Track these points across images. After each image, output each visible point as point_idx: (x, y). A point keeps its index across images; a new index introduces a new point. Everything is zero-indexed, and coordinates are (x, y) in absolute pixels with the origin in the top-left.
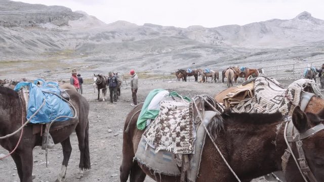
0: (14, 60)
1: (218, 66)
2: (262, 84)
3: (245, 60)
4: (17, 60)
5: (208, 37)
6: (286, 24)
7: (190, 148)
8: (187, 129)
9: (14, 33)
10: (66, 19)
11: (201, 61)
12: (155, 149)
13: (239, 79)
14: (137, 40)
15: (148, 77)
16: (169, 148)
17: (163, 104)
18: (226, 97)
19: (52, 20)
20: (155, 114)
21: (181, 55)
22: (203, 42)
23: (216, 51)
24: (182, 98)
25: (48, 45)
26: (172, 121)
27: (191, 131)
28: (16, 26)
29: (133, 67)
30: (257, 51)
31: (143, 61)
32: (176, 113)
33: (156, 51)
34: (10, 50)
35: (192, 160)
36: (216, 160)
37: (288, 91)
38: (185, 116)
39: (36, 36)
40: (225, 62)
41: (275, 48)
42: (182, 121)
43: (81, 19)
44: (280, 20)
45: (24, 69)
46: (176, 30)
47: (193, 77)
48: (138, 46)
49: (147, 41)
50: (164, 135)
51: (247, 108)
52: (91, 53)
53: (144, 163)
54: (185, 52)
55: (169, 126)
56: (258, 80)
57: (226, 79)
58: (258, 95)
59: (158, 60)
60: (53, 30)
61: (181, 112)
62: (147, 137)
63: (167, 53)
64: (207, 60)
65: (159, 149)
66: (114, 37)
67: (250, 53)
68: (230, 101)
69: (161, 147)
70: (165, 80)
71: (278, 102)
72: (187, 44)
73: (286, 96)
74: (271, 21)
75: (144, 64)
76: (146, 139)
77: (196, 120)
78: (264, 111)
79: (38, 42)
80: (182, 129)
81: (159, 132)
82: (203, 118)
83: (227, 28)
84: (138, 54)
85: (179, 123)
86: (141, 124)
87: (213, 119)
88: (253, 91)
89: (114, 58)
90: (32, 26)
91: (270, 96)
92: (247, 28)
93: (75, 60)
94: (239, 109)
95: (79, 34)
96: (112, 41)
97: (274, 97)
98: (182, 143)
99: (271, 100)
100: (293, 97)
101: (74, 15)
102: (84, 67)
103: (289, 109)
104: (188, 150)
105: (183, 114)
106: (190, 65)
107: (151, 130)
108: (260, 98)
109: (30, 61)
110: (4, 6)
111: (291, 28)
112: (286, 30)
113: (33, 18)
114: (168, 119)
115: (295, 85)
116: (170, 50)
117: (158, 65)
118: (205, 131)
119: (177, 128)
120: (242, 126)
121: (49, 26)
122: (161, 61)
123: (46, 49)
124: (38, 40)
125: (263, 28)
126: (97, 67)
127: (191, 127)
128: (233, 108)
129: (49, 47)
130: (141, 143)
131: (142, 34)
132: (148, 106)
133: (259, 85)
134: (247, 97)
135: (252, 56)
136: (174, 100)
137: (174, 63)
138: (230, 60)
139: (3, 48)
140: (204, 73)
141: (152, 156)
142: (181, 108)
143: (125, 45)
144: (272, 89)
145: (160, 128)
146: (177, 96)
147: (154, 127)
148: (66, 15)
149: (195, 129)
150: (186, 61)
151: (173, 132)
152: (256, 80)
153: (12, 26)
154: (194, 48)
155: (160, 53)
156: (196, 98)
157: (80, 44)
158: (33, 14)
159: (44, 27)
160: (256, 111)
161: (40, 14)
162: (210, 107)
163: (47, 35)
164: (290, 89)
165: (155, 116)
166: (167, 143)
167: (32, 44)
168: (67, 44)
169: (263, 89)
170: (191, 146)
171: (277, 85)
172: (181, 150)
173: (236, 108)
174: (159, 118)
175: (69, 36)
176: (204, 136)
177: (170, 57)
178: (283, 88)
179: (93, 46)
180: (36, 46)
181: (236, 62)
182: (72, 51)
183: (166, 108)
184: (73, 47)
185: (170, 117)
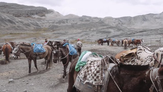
0: (19, 33)
1: (119, 37)
2: (141, 50)
3: (134, 35)
4: (21, 33)
5: (115, 23)
6: (157, 16)
7: (101, 82)
8: (100, 72)
9: (20, 20)
10: (44, 13)
11: (111, 35)
12: (84, 82)
13: (131, 45)
14: (78, 24)
15: (84, 43)
16: (91, 82)
17: (88, 59)
18: (122, 56)
19: (38, 14)
20: (84, 64)
21: (101, 32)
22: (112, 25)
23: (119, 30)
24: (98, 56)
25: (36, 26)
26: (92, 68)
27: (102, 73)
28: (21, 16)
29: (76, 37)
30: (140, 30)
31: (82, 34)
32: (95, 64)
33: (88, 29)
34: (18, 28)
35: (102, 88)
36: (115, 89)
37: (154, 54)
38: (99, 66)
39: (30, 21)
40: (123, 36)
41: (150, 28)
42: (97, 68)
43: (51, 13)
44: (153, 14)
45: (24, 37)
46: (99, 19)
47: (107, 43)
48: (79, 27)
49: (84, 24)
50: (88, 75)
51: (133, 62)
52: (56, 30)
53: (78, 89)
54: (103, 30)
55: (91, 70)
56: (138, 48)
57: (123, 45)
58: (139, 55)
59: (89, 34)
60: (38, 18)
61: (97, 63)
62: (80, 75)
63: (94, 30)
64: (114, 35)
65: (86, 82)
66: (67, 22)
67: (137, 31)
68: (124, 57)
69: (87, 81)
70: (92, 44)
71: (149, 59)
72: (104, 26)
73: (153, 57)
74: (148, 15)
75: (82, 36)
76: (80, 76)
77: (105, 68)
78: (141, 64)
79: (31, 24)
80: (98, 72)
81: (86, 73)
82: (108, 67)
83: (125, 18)
84: (79, 31)
85: (96, 69)
86: (77, 68)
87: (113, 68)
88: (136, 53)
89: (67, 33)
90: (28, 16)
91: (145, 56)
92: (135, 18)
93: (48, 33)
94: (128, 62)
95: (50, 20)
96: (66, 24)
97: (147, 57)
98: (97, 79)
99: (145, 58)
100: (157, 57)
101: (48, 11)
102: (52, 37)
103: (155, 63)
104: (100, 83)
105: (98, 64)
106: (105, 37)
107: (82, 72)
108: (140, 57)
109: (27, 33)
110: (15, 7)
111: (159, 18)
112: (157, 19)
113: (29, 13)
114: (90, 67)
115: (158, 51)
116: (95, 29)
117: (89, 36)
118: (109, 74)
119: (95, 71)
120: (128, 72)
121: (36, 16)
122: (90, 35)
123: (34, 28)
124: (31, 23)
125: (144, 18)
126: (59, 37)
127: (102, 71)
128: (126, 62)
129: (36, 27)
130: (77, 78)
131: (81, 21)
132: (81, 59)
133: (139, 50)
134: (133, 56)
135: (138, 33)
136: (94, 57)
137: (97, 36)
138: (126, 35)
139: (15, 27)
140: (112, 41)
141: (82, 85)
142: (97, 61)
143: (73, 26)
144: (146, 52)
145: (87, 71)
146: (96, 55)
147: (84, 70)
148: (44, 11)
149: (104, 73)
150: (103, 35)
151: (93, 73)
152: (138, 47)
153: (19, 16)
154: (107, 28)
155: (90, 30)
156: (105, 57)
157: (51, 25)
158: (29, 11)
159: (34, 17)
160: (138, 63)
161: (32, 11)
162: (112, 61)
163: (36, 21)
164: (156, 53)
165: (84, 65)
166: (90, 79)
167: (28, 25)
168: (45, 26)
169: (141, 52)
170: (101, 81)
171: (149, 50)
172: (97, 83)
173: (127, 61)
174: (86, 66)
175: (45, 22)
176: (109, 76)
177: (95, 33)
178: (152, 52)
179: (57, 27)
180: (30, 26)
181: (129, 35)
182: (47, 29)
183: (90, 61)
184: (47, 27)
185: (92, 65)
